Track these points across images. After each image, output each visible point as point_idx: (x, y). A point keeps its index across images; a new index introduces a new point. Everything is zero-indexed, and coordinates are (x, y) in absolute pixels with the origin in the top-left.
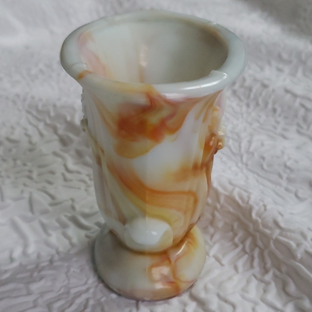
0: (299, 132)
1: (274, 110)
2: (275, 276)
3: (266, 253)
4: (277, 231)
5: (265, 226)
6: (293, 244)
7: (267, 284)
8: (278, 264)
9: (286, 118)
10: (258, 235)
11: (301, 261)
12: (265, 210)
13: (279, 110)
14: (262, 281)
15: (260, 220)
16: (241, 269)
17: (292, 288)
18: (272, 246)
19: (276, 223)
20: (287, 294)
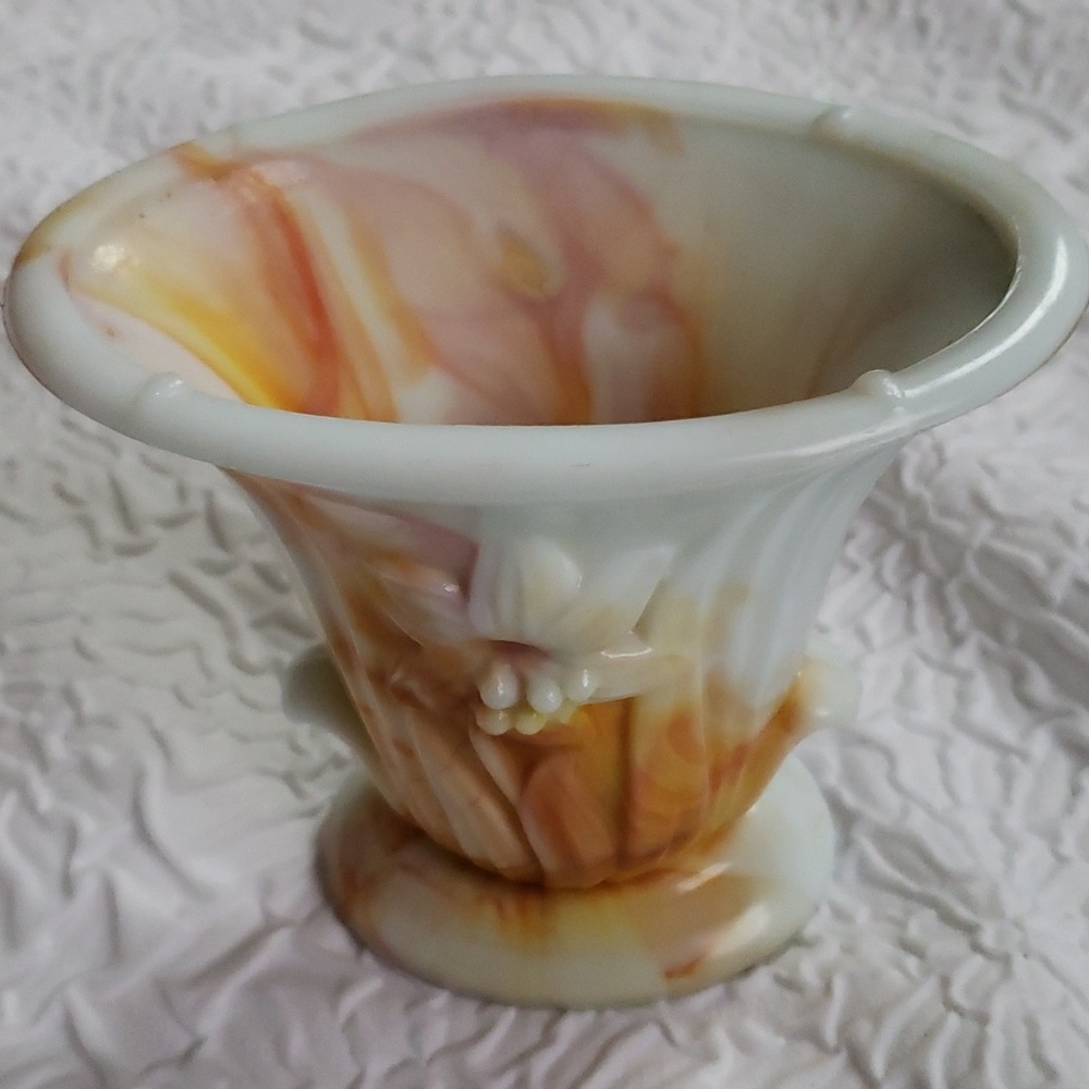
0: (1009, 103)
1: (922, 26)
2: (984, 653)
3: (952, 589)
4: (985, 528)
5: (946, 511)
6: (1037, 562)
7: (965, 676)
8: (992, 621)
9: (963, 51)
10: (924, 539)
11: (1066, 610)
12: (942, 462)
13: (937, 24)
14: (947, 668)
15: (928, 496)
16: (878, 638)
17: (1040, 686)
18: (972, 568)
19: (980, 503)
20: (1027, 702)
